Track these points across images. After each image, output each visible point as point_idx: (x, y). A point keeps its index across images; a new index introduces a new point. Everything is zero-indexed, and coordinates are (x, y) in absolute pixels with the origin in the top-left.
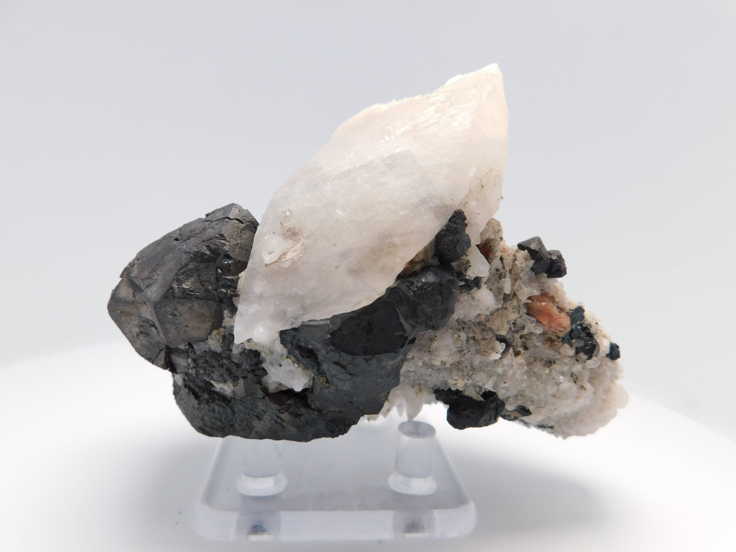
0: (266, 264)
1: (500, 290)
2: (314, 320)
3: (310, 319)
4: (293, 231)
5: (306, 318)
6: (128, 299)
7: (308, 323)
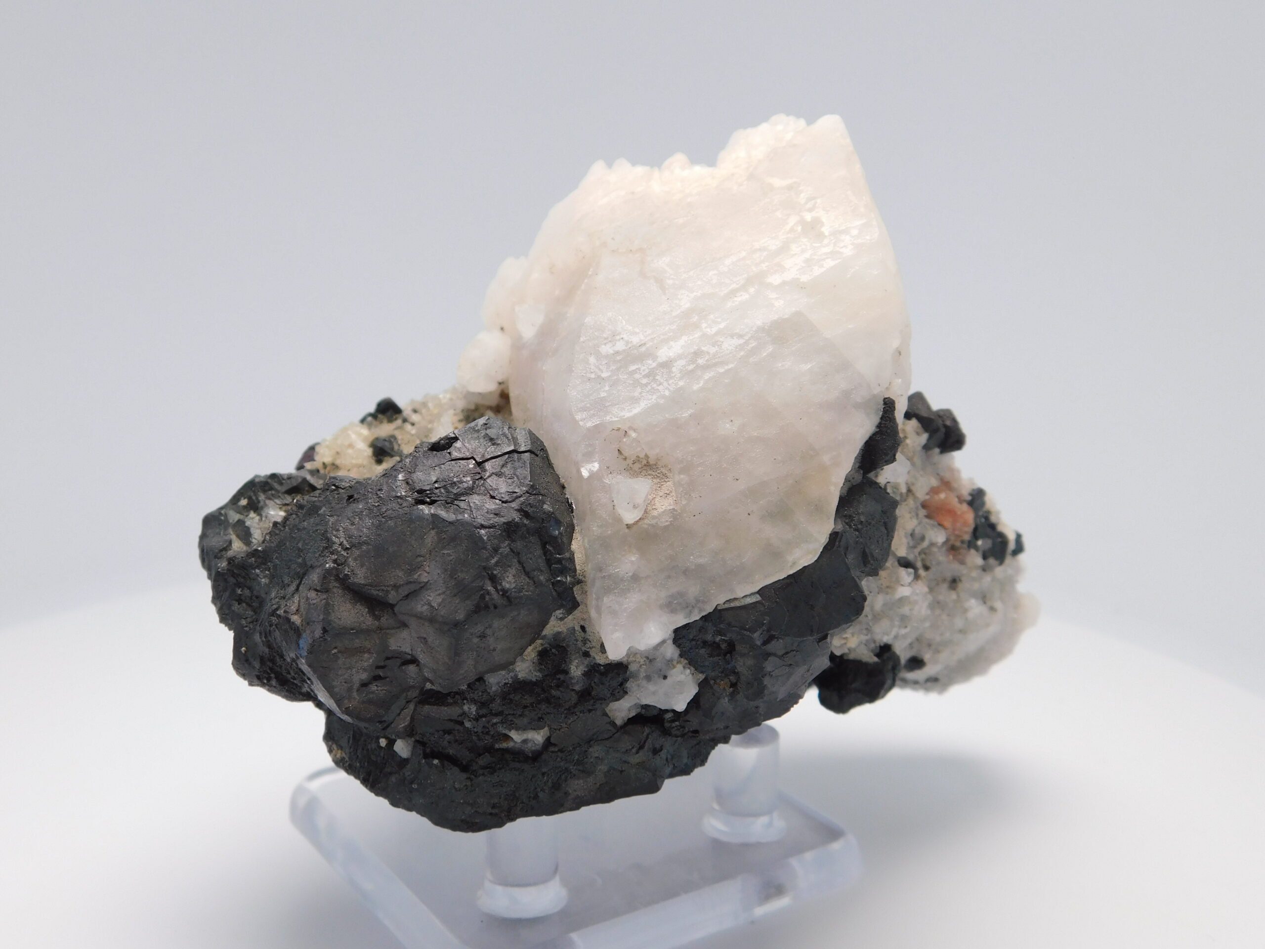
0: (627, 525)
1: (895, 490)
2: (735, 599)
3: (728, 599)
4: (645, 462)
5: (719, 599)
6: (364, 626)
7: (727, 606)
